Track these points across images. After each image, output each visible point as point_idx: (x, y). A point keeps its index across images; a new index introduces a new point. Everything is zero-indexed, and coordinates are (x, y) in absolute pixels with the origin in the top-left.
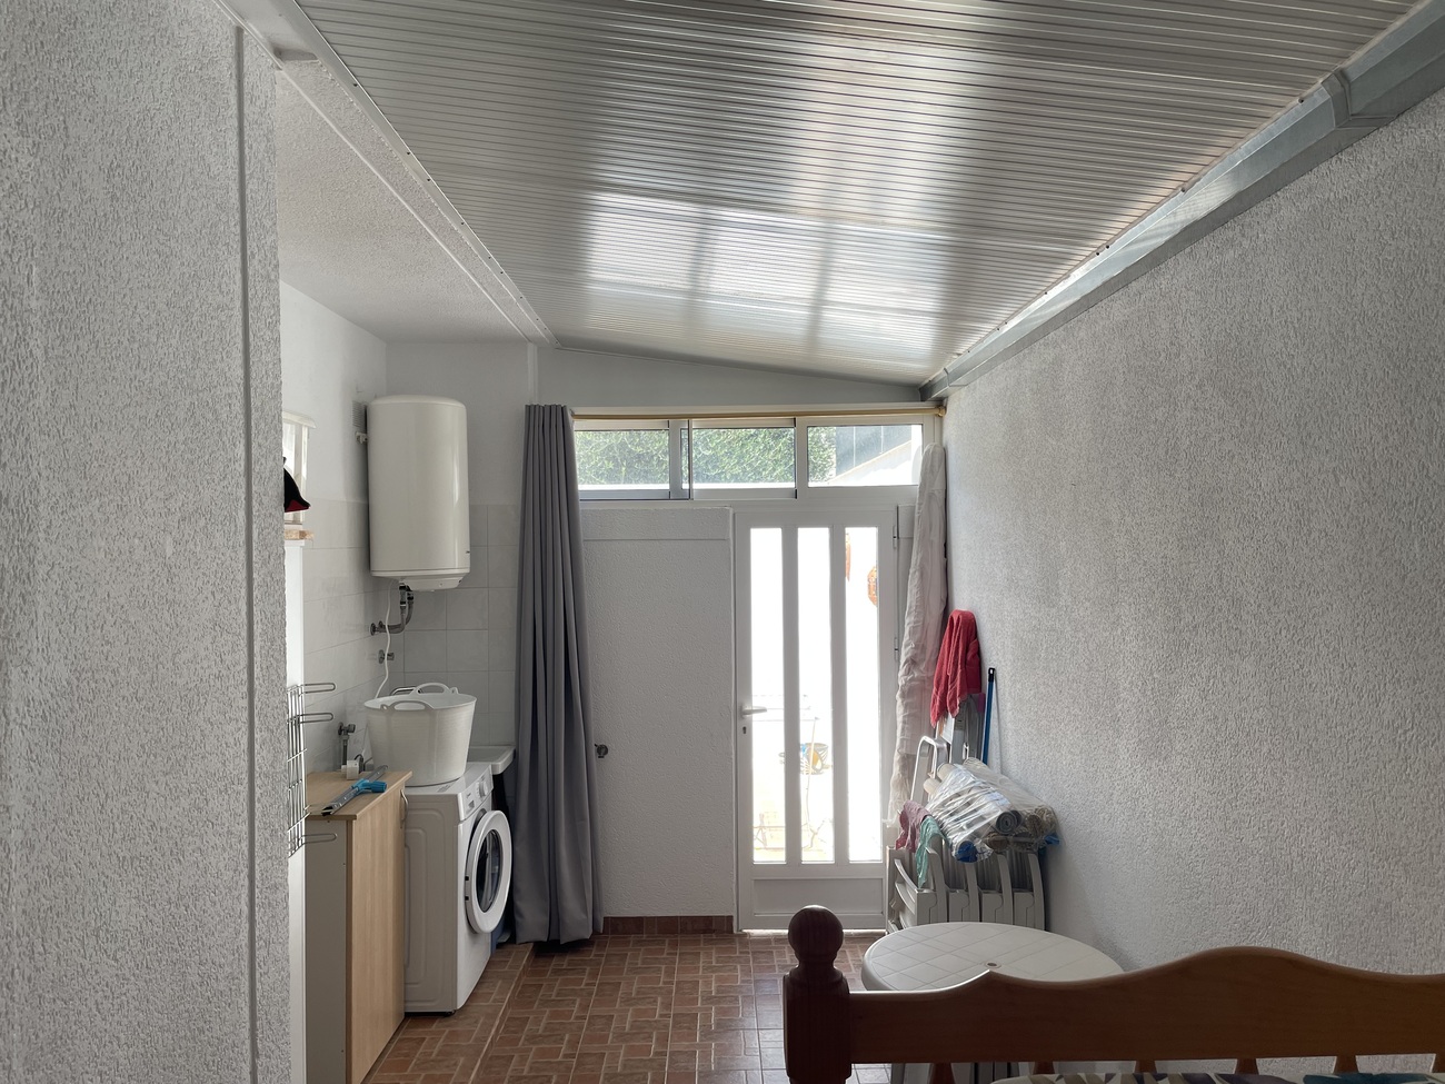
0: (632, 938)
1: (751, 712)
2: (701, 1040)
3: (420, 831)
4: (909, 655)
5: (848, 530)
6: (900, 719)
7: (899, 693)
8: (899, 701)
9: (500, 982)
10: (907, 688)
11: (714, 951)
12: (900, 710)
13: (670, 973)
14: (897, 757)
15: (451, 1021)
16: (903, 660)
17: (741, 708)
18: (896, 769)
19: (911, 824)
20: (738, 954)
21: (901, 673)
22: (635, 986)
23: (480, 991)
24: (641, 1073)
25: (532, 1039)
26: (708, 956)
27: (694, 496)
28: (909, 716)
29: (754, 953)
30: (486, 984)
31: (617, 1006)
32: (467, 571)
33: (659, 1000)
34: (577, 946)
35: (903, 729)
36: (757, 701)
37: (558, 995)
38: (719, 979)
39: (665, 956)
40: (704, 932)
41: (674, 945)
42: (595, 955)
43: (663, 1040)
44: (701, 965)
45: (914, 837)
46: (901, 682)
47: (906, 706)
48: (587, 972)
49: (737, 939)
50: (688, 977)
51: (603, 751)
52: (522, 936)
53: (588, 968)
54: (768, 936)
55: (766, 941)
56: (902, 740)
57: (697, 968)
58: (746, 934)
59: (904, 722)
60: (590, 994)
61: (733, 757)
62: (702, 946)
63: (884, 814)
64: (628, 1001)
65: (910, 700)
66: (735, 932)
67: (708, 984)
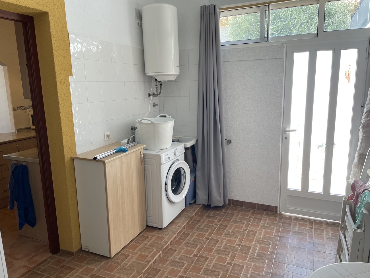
0: (239, 208)
1: (289, 131)
2: (248, 261)
3: (149, 166)
4: (368, 109)
5: (342, 51)
6: (360, 138)
7: (361, 126)
8: (361, 130)
9: (184, 219)
10: (365, 124)
11: (267, 219)
12: (361, 134)
13: (247, 226)
14: (357, 154)
15: (161, 232)
16: (365, 112)
17: (285, 129)
18: (356, 159)
19: (357, 191)
20: (276, 222)
21: (364, 116)
22: (232, 229)
23: (176, 221)
24: (218, 272)
25: (187, 244)
26: (265, 221)
27: (270, 40)
28: (365, 137)
29: (283, 223)
30: (179, 219)
31: (222, 237)
32: (179, 73)
33: (239, 237)
34: (217, 208)
35: (361, 142)
36: (292, 126)
37: (204, 226)
38: (266, 233)
39: (248, 218)
40: (266, 210)
41: (253, 214)
42: (223, 213)
43: (233, 257)
44: (260, 224)
45: (357, 197)
46: (363, 121)
47: (364, 132)
48: (218, 219)
49: (278, 216)
50: (253, 229)
51: (229, 142)
52: (198, 202)
53: (219, 217)
54: (292, 216)
55: (290, 218)
56: (360, 147)
57: (259, 226)
58: (282, 214)
59: (362, 139)
60: (215, 228)
61: (281, 148)
62: (264, 216)
63: (348, 178)
64: (227, 235)
65: (366, 130)
66: (278, 212)
67: (260, 234)
